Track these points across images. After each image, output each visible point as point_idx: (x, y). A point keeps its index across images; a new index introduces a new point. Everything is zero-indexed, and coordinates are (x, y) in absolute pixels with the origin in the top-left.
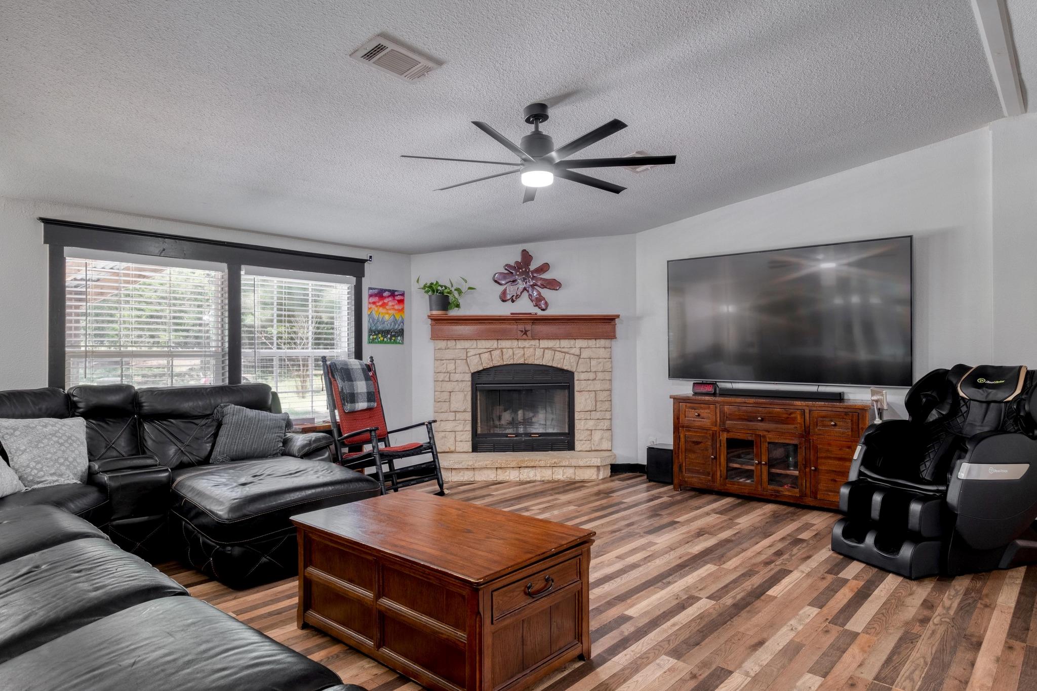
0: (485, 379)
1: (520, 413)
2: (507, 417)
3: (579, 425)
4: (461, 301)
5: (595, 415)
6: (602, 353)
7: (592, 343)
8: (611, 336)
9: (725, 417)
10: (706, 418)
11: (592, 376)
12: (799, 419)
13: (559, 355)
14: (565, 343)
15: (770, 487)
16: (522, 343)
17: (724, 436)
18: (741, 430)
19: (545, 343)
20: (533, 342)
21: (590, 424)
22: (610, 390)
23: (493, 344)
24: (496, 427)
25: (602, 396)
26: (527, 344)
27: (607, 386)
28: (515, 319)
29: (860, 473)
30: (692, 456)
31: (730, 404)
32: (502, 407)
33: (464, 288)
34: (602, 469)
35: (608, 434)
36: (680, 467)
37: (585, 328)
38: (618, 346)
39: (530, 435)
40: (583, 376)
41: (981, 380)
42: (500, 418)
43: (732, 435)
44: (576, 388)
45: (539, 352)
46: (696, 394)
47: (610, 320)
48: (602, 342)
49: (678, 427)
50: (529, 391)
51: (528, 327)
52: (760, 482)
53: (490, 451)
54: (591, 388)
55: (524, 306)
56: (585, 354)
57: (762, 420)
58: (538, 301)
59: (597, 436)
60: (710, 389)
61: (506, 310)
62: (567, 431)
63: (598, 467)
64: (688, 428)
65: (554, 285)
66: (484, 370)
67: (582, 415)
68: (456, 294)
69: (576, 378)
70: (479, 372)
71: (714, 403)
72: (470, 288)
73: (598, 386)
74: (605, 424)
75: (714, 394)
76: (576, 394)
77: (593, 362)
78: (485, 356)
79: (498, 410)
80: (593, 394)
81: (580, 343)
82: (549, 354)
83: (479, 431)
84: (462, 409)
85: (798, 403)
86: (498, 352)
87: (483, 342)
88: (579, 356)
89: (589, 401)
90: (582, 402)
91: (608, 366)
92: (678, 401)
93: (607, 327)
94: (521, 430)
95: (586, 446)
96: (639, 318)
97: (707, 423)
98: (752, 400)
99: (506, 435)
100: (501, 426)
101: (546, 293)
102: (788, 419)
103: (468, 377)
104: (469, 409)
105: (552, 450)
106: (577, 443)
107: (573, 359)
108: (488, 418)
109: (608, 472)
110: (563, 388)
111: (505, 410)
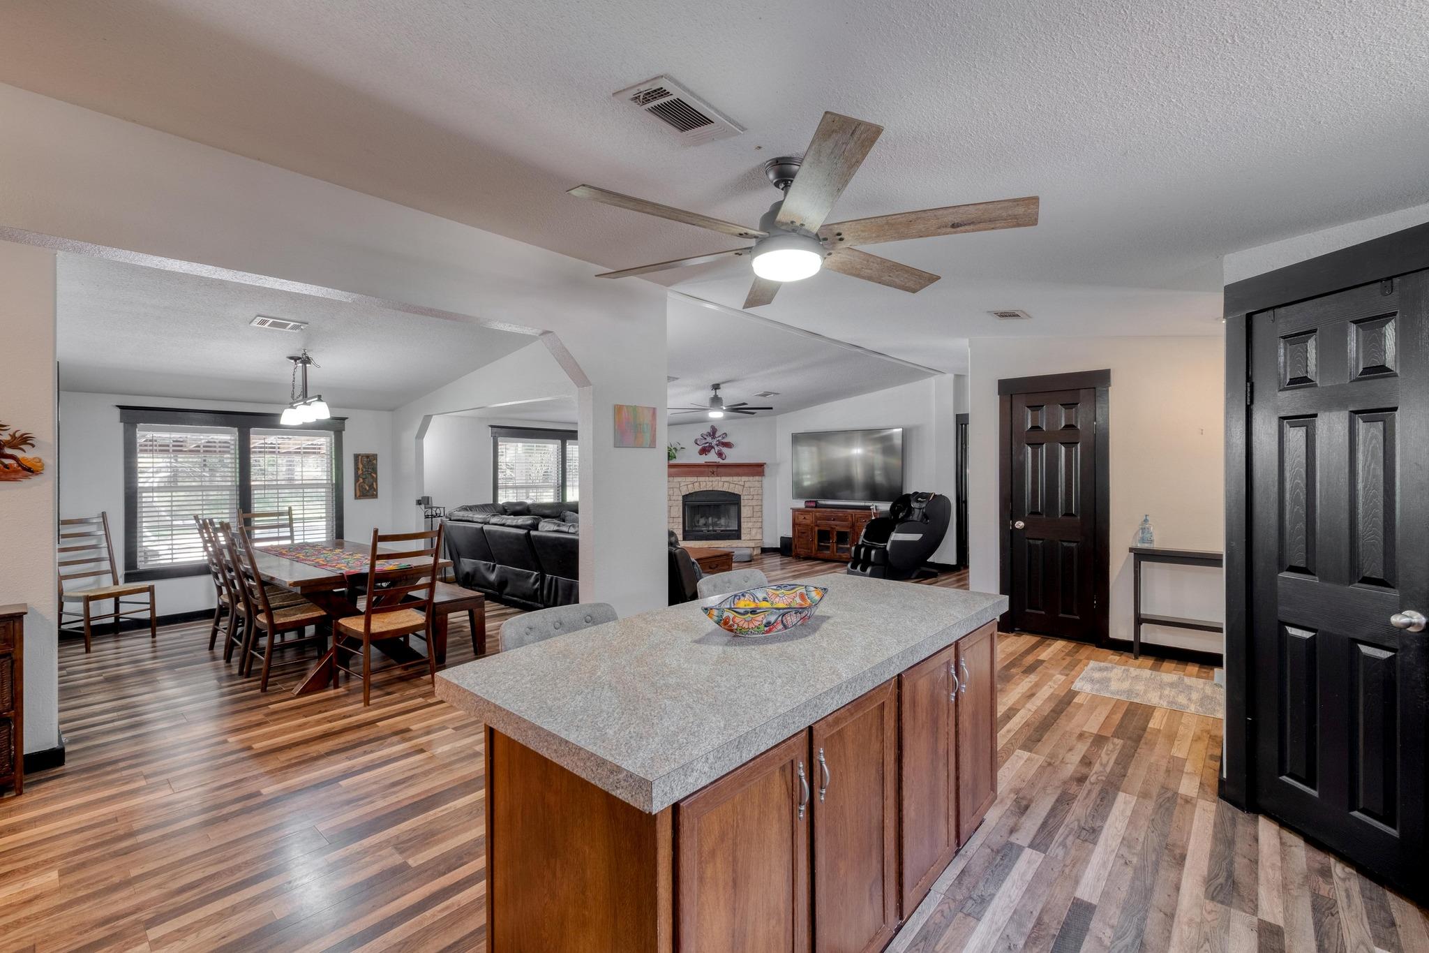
0: (690, 499)
1: (710, 519)
2: (702, 521)
3: (744, 525)
4: (676, 455)
5: (754, 520)
6: (757, 484)
7: (751, 478)
8: (761, 474)
9: (817, 519)
10: (809, 519)
11: (750, 497)
12: (850, 519)
13: (732, 486)
14: (735, 479)
15: (837, 554)
16: (711, 479)
17: (817, 529)
18: (824, 525)
19: (724, 479)
20: (719, 478)
21: (750, 525)
22: (762, 505)
23: (694, 479)
24: (696, 526)
25: (757, 509)
26: (714, 479)
27: (759, 503)
28: (708, 465)
29: (863, 541)
30: (801, 540)
31: (819, 512)
32: (699, 515)
33: (678, 448)
34: (755, 549)
35: (760, 531)
36: (796, 546)
37: (746, 470)
38: (766, 481)
39: (715, 531)
40: (746, 497)
41: (919, 499)
42: (698, 522)
43: (819, 528)
44: (742, 504)
45: (721, 484)
46: (806, 507)
47: (761, 466)
48: (757, 478)
49: (794, 524)
50: (718, 506)
51: (715, 469)
52: (833, 552)
53: (693, 540)
54: (750, 504)
55: (712, 457)
56: (747, 485)
57: (834, 520)
58: (720, 454)
59: (754, 532)
60: (813, 505)
61: (702, 459)
62: (737, 529)
63: (753, 548)
64: (800, 525)
65: (728, 445)
66: (690, 494)
67: (746, 520)
68: (674, 451)
69: (742, 497)
70: (687, 495)
71: (812, 512)
72: (682, 448)
73: (754, 503)
74: (759, 525)
75: (816, 507)
76: (742, 508)
77: (752, 489)
78: (690, 486)
79: (697, 517)
80: (751, 508)
81: (744, 478)
82: (726, 485)
83: (687, 529)
84: (677, 516)
85: (849, 511)
86: (697, 484)
87: (689, 478)
88: (744, 486)
89: (749, 512)
90: (745, 512)
91: (760, 492)
92: (795, 510)
93: (760, 469)
94: (711, 528)
95: (748, 537)
96: (778, 465)
97: (808, 522)
98: (829, 510)
99: (702, 531)
100: (699, 526)
101: (725, 450)
102: (844, 519)
103: (681, 498)
104: (681, 516)
105: (729, 539)
106: (742, 535)
107: (741, 488)
108: (692, 520)
109: (759, 551)
110: (735, 504)
111: (702, 517)
